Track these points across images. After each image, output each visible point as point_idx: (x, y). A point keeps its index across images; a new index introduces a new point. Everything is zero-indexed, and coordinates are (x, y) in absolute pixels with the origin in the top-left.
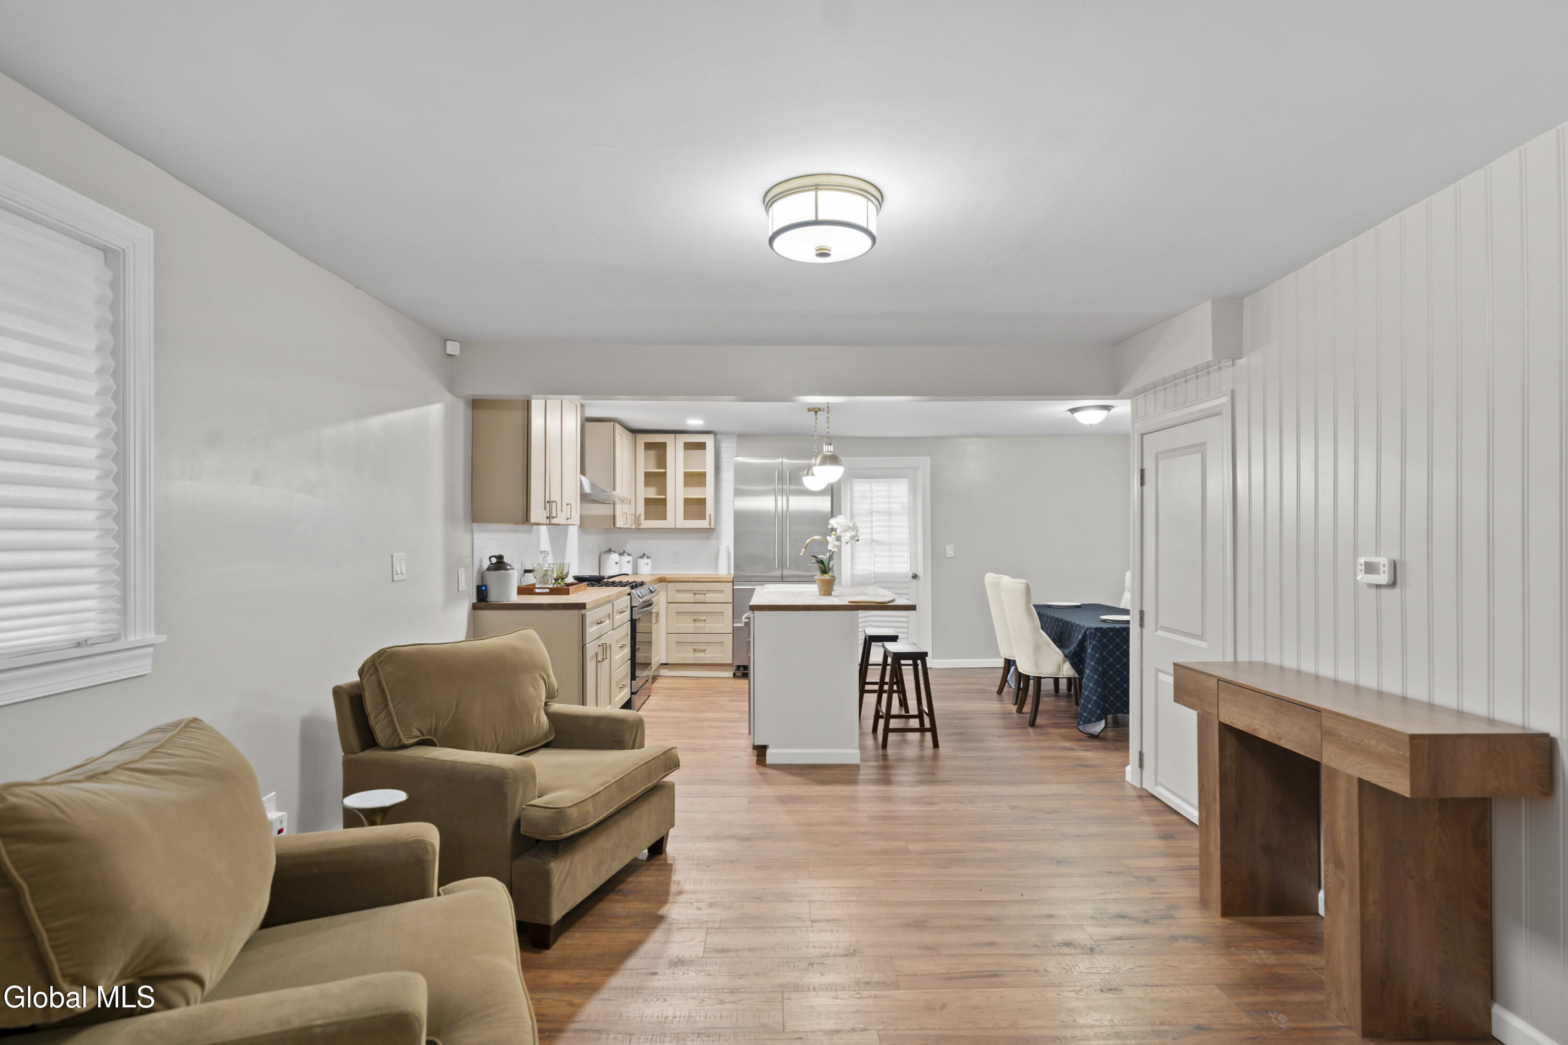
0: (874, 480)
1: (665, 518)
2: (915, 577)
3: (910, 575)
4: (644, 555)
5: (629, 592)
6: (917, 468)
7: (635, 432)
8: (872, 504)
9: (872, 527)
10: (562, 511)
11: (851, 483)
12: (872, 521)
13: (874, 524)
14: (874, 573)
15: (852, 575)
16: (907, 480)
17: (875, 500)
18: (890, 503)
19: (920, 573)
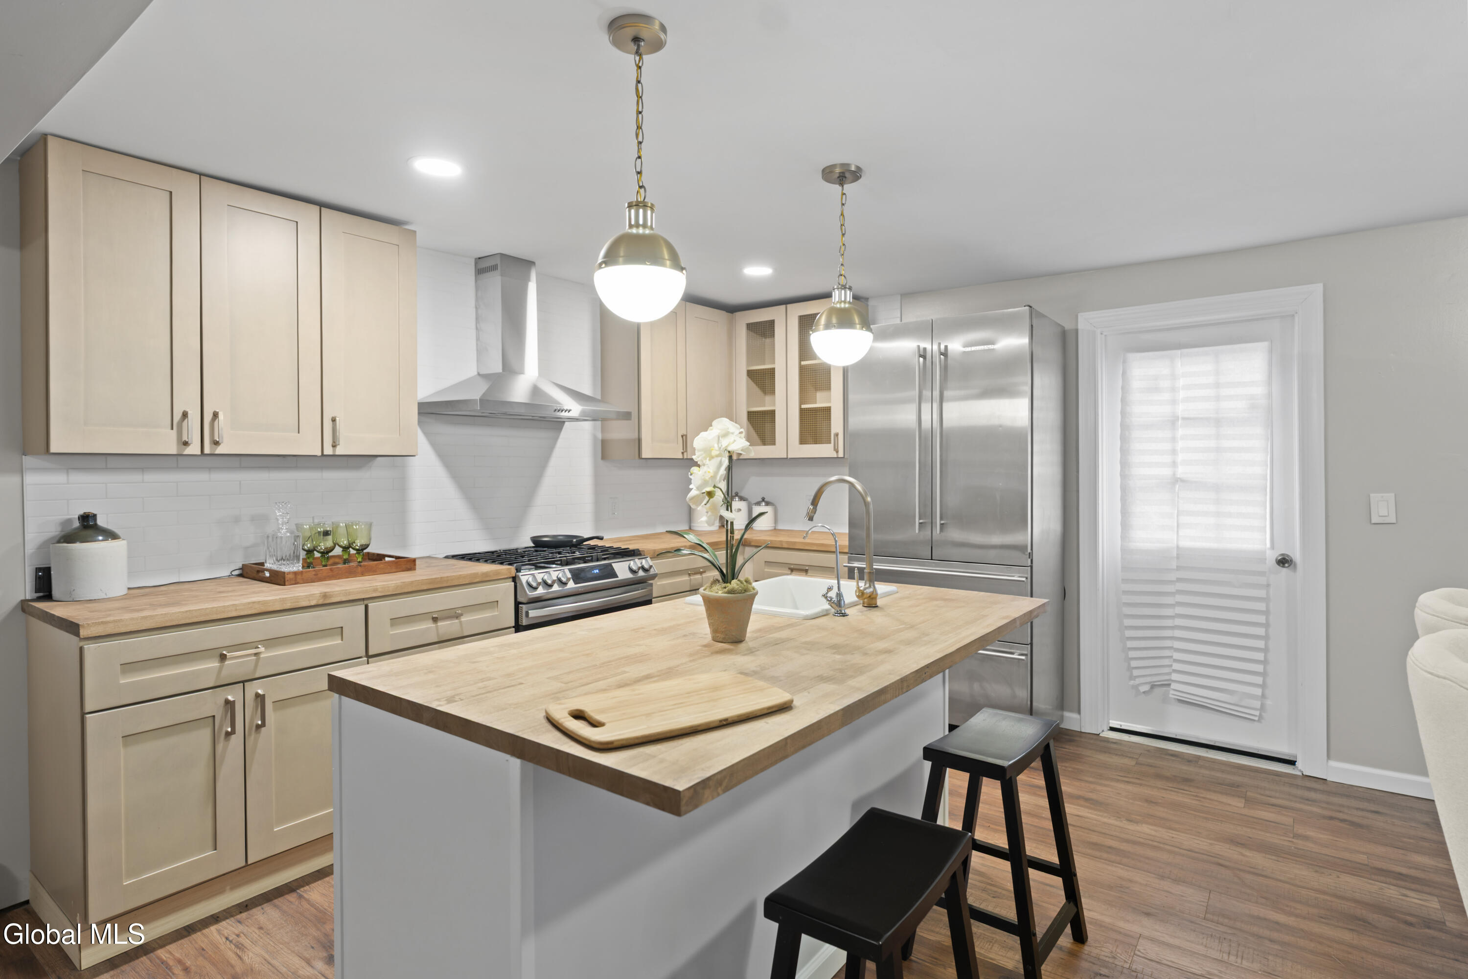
0: (1179, 352)
1: (773, 443)
2: (1284, 561)
3: (1272, 556)
4: (763, 499)
5: (513, 574)
6: (1293, 316)
7: (732, 309)
8: (1174, 402)
9: (1174, 452)
10: (299, 433)
11: (1124, 362)
12: (1174, 439)
13: (1180, 445)
14: (1178, 547)
15: (1124, 550)
16: (1264, 345)
17: (1182, 394)
18: (1218, 398)
19: (1296, 555)
